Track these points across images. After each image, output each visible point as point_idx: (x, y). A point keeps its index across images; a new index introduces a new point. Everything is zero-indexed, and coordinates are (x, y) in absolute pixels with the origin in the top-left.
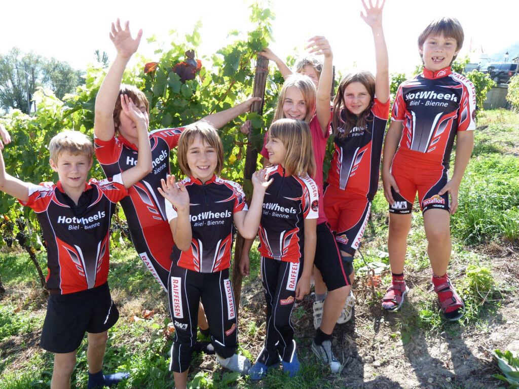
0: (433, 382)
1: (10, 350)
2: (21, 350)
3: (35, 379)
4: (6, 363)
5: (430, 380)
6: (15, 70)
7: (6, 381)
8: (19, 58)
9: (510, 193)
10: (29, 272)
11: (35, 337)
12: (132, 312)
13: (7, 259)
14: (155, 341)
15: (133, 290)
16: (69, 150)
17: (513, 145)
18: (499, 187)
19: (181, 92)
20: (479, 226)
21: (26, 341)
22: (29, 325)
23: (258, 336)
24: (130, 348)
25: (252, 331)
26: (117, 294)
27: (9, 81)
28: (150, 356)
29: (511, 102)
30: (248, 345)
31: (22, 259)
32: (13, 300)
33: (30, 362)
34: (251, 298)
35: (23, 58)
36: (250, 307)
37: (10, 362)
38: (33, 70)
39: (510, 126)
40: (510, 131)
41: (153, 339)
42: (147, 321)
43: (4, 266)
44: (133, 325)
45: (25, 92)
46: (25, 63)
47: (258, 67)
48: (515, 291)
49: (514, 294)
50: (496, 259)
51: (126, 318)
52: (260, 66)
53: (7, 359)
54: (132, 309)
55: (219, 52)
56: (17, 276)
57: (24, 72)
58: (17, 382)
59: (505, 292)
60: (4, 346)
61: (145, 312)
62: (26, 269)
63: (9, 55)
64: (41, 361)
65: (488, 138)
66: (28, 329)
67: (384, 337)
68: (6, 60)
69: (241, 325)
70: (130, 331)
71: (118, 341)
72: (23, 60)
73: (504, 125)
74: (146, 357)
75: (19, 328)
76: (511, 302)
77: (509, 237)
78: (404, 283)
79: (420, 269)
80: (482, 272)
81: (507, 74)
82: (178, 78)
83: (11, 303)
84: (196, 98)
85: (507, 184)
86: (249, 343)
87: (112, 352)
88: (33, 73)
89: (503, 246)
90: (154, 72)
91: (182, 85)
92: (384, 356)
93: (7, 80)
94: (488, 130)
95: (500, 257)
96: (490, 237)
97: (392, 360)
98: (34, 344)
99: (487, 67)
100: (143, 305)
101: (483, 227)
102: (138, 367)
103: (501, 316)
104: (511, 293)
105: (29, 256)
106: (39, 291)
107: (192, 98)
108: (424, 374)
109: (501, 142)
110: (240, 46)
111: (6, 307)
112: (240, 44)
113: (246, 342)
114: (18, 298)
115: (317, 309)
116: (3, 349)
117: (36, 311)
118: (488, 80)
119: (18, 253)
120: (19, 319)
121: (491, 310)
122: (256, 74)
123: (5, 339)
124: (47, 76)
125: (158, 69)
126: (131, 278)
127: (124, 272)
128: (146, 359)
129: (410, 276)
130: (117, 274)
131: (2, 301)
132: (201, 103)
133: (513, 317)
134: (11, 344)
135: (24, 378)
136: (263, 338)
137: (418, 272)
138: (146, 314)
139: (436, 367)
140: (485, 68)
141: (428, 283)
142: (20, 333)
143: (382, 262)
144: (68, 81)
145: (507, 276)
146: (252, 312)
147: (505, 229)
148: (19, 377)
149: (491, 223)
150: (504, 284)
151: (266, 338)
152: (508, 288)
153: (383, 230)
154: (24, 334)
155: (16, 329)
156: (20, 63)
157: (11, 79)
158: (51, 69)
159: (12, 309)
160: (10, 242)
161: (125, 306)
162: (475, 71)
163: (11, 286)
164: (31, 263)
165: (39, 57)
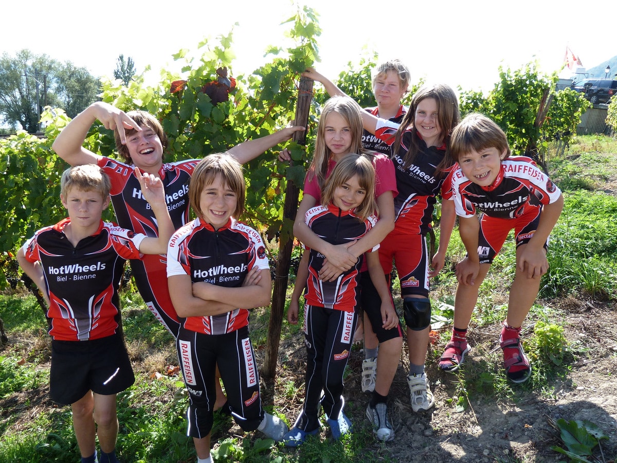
0: (488, 455)
1: (13, 409)
2: (25, 409)
3: (41, 442)
4: (8, 424)
5: (486, 452)
6: (24, 78)
7: (7, 444)
8: (29, 63)
9: (595, 238)
10: (36, 318)
11: (42, 394)
12: (153, 368)
13: (10, 303)
14: (179, 401)
15: (156, 342)
16: (79, 185)
17: (606, 179)
18: (582, 231)
19: (211, 115)
20: (555, 276)
21: (31, 399)
22: (35, 380)
23: (296, 399)
24: (150, 409)
25: (291, 392)
26: (137, 346)
27: (17, 90)
28: (172, 419)
29: (611, 126)
30: (284, 408)
31: (28, 302)
32: (16, 351)
33: (34, 423)
34: (291, 354)
35: (34, 63)
36: (290, 364)
37: (12, 422)
38: (45, 77)
39: (607, 155)
40: (606, 162)
41: (176, 400)
42: (171, 378)
43: (7, 311)
44: (154, 382)
45: (36, 103)
46: (36, 70)
47: (300, 89)
48: (590, 353)
49: (588, 356)
50: (573, 315)
51: (146, 374)
52: (304, 89)
53: (9, 419)
54: (153, 364)
55: (256, 73)
56: (22, 323)
57: (35, 80)
58: (19, 444)
59: (578, 353)
60: (6, 404)
61: (168, 368)
62: (33, 314)
63: (17, 58)
64: (48, 422)
65: (577, 170)
66: (33, 385)
67: (439, 403)
68: (13, 65)
69: (278, 386)
70: (150, 390)
71: (136, 401)
72: (33, 66)
73: (600, 155)
74: (168, 420)
75: (23, 384)
76: (585, 365)
77: (589, 290)
78: (464, 340)
79: (485, 324)
80: (552, 330)
81: (607, 92)
82: (209, 100)
83: (14, 354)
84: (229, 122)
85: (592, 227)
86: (287, 406)
87: (130, 414)
88: (45, 82)
89: (582, 300)
90: (182, 91)
91: (213, 107)
92: (437, 424)
93: (14, 89)
94: (579, 160)
95: (578, 312)
96: (569, 289)
97: (447, 428)
98: (40, 402)
99: (583, 84)
100: (166, 360)
101: (561, 277)
102: (159, 431)
103: (570, 381)
104: (584, 355)
105: (37, 300)
106: (47, 341)
107: (224, 122)
108: (480, 445)
109: (592, 176)
110: (280, 66)
111: (9, 358)
112: (280, 63)
113: (282, 405)
114: (22, 349)
115: (367, 369)
116: (4, 408)
117: (44, 364)
118: (582, 101)
119: (23, 296)
120: (23, 373)
121: (560, 374)
122: (299, 97)
123: (7, 395)
124: (62, 85)
125: (186, 88)
126: (154, 328)
127: (146, 320)
128: (167, 422)
129: (472, 333)
130: (138, 322)
131: (4, 351)
132: (235, 129)
133: (584, 383)
134: (13, 401)
135: (29, 441)
136: (302, 400)
137: (482, 328)
138: (169, 370)
139: (494, 437)
140: (580, 86)
141: (491, 342)
142: (24, 389)
143: (443, 316)
144: (86, 92)
145: (582, 335)
146: (291, 370)
147: (585, 281)
148: (23, 439)
149: (569, 273)
150: (578, 344)
151: (305, 400)
152: (581, 349)
153: (447, 277)
154: (29, 391)
155: (20, 385)
156: (30, 69)
157: (18, 87)
158: (66, 77)
159: (16, 361)
160: (14, 283)
161: (146, 361)
162: (567, 89)
163: (14, 334)
164: (39, 307)
165: (53, 62)
